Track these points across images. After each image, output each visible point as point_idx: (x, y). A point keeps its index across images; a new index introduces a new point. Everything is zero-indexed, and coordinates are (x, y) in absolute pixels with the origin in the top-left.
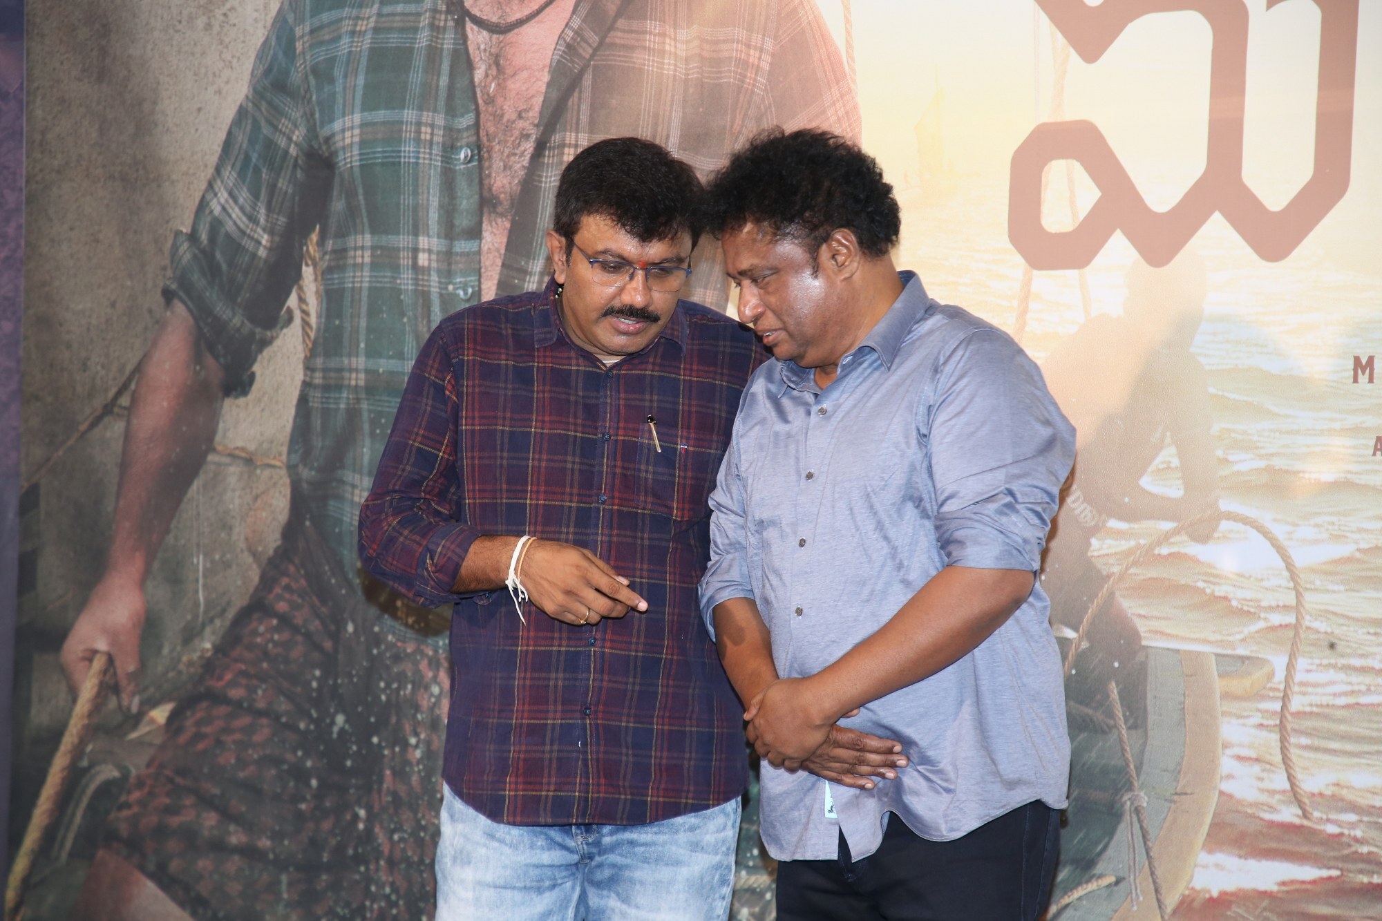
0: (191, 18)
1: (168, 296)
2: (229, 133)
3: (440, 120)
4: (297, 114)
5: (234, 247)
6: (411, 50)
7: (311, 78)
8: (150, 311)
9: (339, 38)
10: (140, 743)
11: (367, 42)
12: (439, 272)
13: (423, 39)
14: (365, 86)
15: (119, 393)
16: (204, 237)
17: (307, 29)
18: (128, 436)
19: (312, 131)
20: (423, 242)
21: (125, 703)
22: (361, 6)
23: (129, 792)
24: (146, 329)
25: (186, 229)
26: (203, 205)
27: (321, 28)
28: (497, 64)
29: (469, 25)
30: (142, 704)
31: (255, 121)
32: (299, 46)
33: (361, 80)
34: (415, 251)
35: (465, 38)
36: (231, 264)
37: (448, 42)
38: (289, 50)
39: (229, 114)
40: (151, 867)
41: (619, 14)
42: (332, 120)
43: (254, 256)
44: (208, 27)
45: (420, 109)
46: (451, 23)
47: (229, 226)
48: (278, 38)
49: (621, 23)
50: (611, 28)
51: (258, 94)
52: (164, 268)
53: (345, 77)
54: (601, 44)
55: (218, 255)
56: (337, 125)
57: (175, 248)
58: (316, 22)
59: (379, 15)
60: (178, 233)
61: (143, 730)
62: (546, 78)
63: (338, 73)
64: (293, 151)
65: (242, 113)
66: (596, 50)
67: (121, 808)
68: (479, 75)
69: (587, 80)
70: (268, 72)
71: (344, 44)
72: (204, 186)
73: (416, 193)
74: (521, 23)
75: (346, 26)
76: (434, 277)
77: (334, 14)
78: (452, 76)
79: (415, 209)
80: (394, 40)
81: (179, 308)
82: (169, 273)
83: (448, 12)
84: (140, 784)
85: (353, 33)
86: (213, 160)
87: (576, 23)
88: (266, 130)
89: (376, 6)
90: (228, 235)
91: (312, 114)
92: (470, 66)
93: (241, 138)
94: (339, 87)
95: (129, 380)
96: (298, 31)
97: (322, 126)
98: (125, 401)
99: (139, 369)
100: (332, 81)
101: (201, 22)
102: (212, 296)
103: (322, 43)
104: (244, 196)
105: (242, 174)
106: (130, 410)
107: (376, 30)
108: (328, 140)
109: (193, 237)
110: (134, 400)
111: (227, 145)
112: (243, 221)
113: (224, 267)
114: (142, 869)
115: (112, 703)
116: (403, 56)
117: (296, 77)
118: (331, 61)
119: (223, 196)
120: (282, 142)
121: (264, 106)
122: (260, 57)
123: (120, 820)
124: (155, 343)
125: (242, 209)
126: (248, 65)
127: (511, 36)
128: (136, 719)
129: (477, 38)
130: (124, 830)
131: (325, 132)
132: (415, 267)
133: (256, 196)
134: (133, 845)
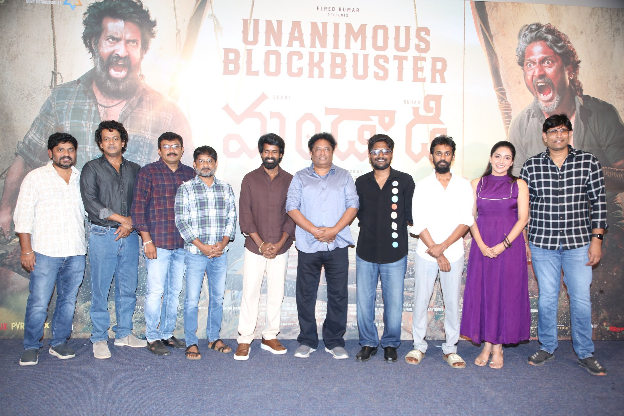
0: (22, 98)
1: (16, 154)
2: (34, 122)
3: (92, 123)
4: (53, 120)
5: (35, 145)
6: (84, 109)
7: (57, 113)
8: (11, 157)
9: (64, 105)
10: (11, 245)
11: (72, 107)
12: (92, 152)
13: (87, 107)
14: (72, 116)
15: (2, 174)
16: (27, 143)
17: (55, 103)
18: (5, 183)
19: (57, 123)
20: (87, 146)
21: (7, 237)
22: (70, 100)
23: (9, 256)
24: (10, 161)
25: (22, 141)
26: (26, 136)
27: (59, 103)
28: (106, 114)
29: (99, 106)
30: (11, 238)
31: (41, 120)
32: (53, 106)
33: (70, 114)
34: (86, 148)
35: (98, 108)
36: (34, 149)
37: (94, 108)
38: (51, 106)
39: (34, 118)
40: (16, 270)
41: (135, 108)
42: (63, 121)
43: (41, 147)
44: (27, 100)
45: (86, 121)
46: (94, 105)
47: (34, 141)
48: (47, 104)
49: (137, 108)
50: (134, 109)
51: (42, 115)
52: (15, 149)
53: (66, 113)
54: (132, 112)
55: (31, 147)
56: (64, 123)
57: (18, 145)
58: (58, 102)
59: (75, 102)
60: (19, 142)
61: (12, 243)
62: (119, 117)
63: (64, 112)
64: (52, 127)
65: (37, 119)
66: (130, 113)
67: (6, 259)
68: (101, 115)
69: (129, 118)
70: (44, 111)
71: (66, 107)
72: (26, 132)
73: (85, 137)
74: (112, 106)
75: (66, 103)
76: (91, 154)
77: (63, 101)
78: (95, 115)
79: (85, 140)
80: (79, 107)
81: (20, 157)
82: (17, 150)
83: (93, 103)
84: (12, 254)
85: (68, 105)
86: (30, 127)
87: (126, 108)
88: (44, 122)
89: (74, 100)
90: (33, 143)
91: (57, 120)
92: (99, 113)
93: (37, 123)
94: (64, 115)
95: (5, 171)
96: (53, 103)
97: (60, 122)
98: (4, 175)
99: (8, 169)
100: (63, 114)
101: (25, 99)
102: (29, 155)
103: (60, 106)
104: (38, 135)
105: (37, 131)
106: (5, 177)
107: (74, 105)
108: (61, 125)
109: (23, 143)
110: (7, 175)
111: (33, 125)
112: (38, 140)
113: (33, 149)
114: (13, 271)
115: (3, 237)
116: (82, 111)
117: (53, 112)
118: (62, 110)
119: (32, 135)
120: (49, 125)
121: (43, 117)
122: (43, 107)
123: (7, 262)
124: (13, 164)
125: (37, 138)
126: (39, 109)
127: (109, 109)
128: (10, 241)
129: (101, 109)
130: (7, 263)
131: (61, 123)
132: (85, 151)
133: (42, 135)
134: (11, 266)
